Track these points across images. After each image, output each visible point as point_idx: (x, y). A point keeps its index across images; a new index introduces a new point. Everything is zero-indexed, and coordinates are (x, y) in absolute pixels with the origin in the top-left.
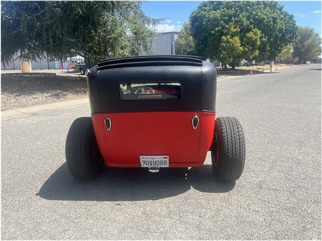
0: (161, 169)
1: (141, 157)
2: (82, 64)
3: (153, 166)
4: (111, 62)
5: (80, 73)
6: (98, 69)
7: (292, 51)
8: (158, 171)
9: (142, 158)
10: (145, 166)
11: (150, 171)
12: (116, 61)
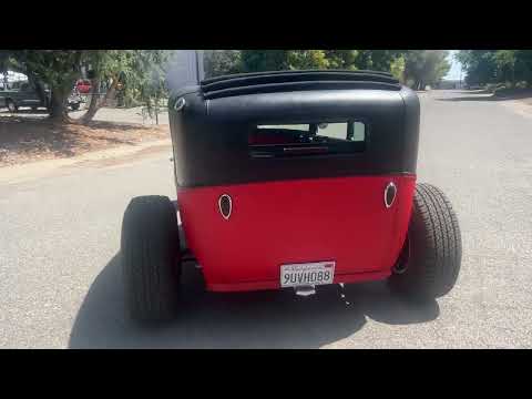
0: (318, 288)
1: (283, 268)
2: (6, 90)
3: (303, 284)
4: (232, 82)
5: (6, 110)
6: (206, 98)
7: (402, 68)
8: (313, 292)
9: (286, 270)
10: (289, 284)
11: (298, 293)
12: (238, 81)
